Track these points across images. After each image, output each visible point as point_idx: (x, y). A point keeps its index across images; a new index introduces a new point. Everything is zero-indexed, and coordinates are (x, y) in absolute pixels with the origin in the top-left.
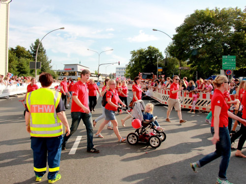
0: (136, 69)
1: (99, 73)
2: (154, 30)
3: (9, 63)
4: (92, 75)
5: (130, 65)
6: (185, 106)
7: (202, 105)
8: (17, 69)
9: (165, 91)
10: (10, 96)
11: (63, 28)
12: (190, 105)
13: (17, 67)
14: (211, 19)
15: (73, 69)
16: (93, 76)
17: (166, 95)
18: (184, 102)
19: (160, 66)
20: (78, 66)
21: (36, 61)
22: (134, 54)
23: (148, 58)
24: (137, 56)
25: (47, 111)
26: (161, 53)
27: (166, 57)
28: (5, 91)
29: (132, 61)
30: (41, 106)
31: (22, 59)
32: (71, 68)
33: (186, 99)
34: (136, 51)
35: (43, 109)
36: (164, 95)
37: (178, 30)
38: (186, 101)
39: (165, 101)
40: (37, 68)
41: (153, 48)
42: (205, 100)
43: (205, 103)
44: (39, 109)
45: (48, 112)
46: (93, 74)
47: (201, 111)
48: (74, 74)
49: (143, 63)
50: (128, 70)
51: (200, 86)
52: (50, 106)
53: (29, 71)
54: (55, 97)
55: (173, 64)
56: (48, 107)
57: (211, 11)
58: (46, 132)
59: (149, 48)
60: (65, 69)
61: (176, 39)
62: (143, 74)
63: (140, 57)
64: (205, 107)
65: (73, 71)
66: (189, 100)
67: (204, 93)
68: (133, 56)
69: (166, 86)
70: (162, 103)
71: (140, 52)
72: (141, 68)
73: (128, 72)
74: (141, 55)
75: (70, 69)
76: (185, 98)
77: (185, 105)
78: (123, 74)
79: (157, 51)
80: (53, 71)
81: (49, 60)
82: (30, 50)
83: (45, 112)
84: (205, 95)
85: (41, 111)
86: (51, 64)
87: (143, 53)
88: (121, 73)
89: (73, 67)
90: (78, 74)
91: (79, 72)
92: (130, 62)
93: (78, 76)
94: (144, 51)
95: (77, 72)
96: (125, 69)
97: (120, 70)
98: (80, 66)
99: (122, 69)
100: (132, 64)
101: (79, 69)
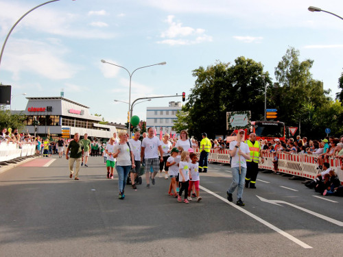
0: (204, 112)
2: (311, 9)
4: (95, 125)
5: (192, 102)
15: (49, 109)
16: (96, 128)
20: (62, 101)
22: (201, 75)
23: (237, 87)
26: (267, 74)
29: (196, 92)
32: (44, 105)
34: (205, 69)
41: (249, 61)
46: (97, 122)
49: (224, 97)
50: (187, 114)
59: (239, 61)
60: (30, 110)
63: (217, 83)
65: (44, 114)
68: (200, 81)
71: (218, 71)
72: (219, 108)
73: (185, 120)
74: (220, 79)
75: (42, 110)
79: (258, 68)
87: (224, 73)
88: (158, 120)
89: (49, 105)
90: (63, 121)
91: (64, 117)
92: (191, 96)
93: (63, 127)
94: (226, 69)
95: (61, 116)
96: (167, 111)
97: (156, 114)
98: (67, 102)
99: (162, 111)
100: (195, 100)
101: (65, 109)
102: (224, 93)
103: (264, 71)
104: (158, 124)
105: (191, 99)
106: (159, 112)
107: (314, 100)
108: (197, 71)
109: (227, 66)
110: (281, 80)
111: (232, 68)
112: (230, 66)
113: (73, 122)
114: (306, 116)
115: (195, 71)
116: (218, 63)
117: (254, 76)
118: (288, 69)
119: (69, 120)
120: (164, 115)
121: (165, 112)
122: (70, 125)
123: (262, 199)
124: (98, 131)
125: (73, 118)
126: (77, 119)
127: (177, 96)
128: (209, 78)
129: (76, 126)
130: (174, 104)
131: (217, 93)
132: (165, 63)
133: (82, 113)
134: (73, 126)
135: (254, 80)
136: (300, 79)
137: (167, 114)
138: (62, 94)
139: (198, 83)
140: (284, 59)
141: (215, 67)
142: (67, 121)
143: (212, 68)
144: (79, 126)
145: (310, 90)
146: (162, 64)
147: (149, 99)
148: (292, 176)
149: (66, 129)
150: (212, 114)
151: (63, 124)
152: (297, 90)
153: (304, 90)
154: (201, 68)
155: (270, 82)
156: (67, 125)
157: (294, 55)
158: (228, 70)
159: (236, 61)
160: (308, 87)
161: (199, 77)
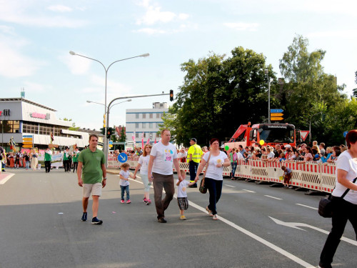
4: (64, 131)
5: (181, 101)
15: (7, 113)
16: (65, 135)
20: (23, 103)
22: (191, 69)
23: (234, 83)
26: (270, 68)
29: (185, 90)
34: (196, 62)
41: (249, 53)
46: (66, 128)
49: (218, 96)
50: (175, 117)
59: (237, 52)
68: (190, 76)
71: (212, 65)
72: (213, 110)
73: (173, 124)
74: (215, 74)
79: (259, 61)
87: (219, 67)
88: (140, 125)
89: (7, 108)
90: (24, 127)
91: (25, 122)
92: (180, 94)
93: (24, 134)
94: (221, 62)
95: (21, 121)
96: (151, 113)
97: (137, 117)
98: (29, 104)
100: (184, 100)
101: (27, 112)
102: (219, 91)
103: (267, 64)
104: (140, 129)
105: (180, 99)
106: (141, 115)
107: (326, 98)
108: (187, 64)
109: (222, 58)
110: (287, 75)
111: (228, 61)
112: (225, 59)
113: (37, 129)
114: (317, 117)
115: (184, 65)
116: (212, 55)
117: (255, 70)
118: (295, 62)
119: (31, 126)
120: (148, 119)
121: (148, 115)
122: (33, 132)
123: (278, 222)
124: (67, 138)
125: (37, 124)
126: (42, 124)
127: (163, 94)
128: (201, 73)
129: (41, 133)
130: (158, 105)
131: (211, 91)
132: (148, 55)
133: (47, 117)
134: (37, 133)
135: (254, 75)
136: (309, 73)
137: (151, 117)
138: (23, 94)
139: (187, 79)
140: (290, 49)
141: (208, 60)
142: (29, 128)
143: (204, 61)
144: (45, 133)
145: (322, 86)
146: (144, 56)
147: (129, 98)
148: (308, 190)
149: (28, 136)
150: (206, 117)
151: (24, 131)
152: (306, 86)
153: (314, 85)
154: (191, 62)
155: (274, 77)
156: (29, 132)
157: (302, 44)
158: (224, 63)
159: (233, 53)
160: (319, 82)
161: (190, 72)
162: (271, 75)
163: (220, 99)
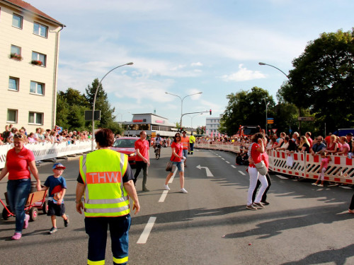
0: (234, 120)
1: (183, 126)
2: (260, 64)
3: (57, 112)
4: (172, 129)
5: (226, 114)
6: (307, 176)
7: (334, 174)
8: (67, 121)
9: (278, 153)
10: (57, 158)
11: (131, 64)
12: (315, 173)
13: (68, 118)
14: (345, 45)
15: (145, 120)
17: (279, 159)
18: (306, 170)
19: (270, 115)
20: (152, 116)
21: (94, 110)
22: (232, 98)
23: (253, 105)
24: (236, 102)
25: (111, 181)
26: (271, 97)
27: (279, 103)
28: (51, 151)
29: (229, 109)
30: (102, 174)
31: (75, 107)
32: (142, 118)
33: (309, 165)
34: (235, 95)
35: (104, 177)
36: (277, 158)
37: (296, 63)
38: (309, 168)
39: (278, 168)
40: (95, 119)
41: (260, 89)
42: (338, 166)
43: (338, 170)
44: (99, 177)
45: (113, 181)
46: (173, 127)
47: (332, 182)
48: (146, 128)
51: (331, 146)
52: (115, 173)
53: (84, 123)
54: (121, 160)
55: (289, 113)
56: (113, 175)
57: (345, 34)
58: (110, 210)
60: (134, 121)
61: (294, 75)
62: (245, 128)
63: (240, 103)
64: (339, 177)
65: (142, 123)
66: (314, 165)
67: (337, 156)
68: (231, 102)
69: (279, 145)
70: (273, 170)
71: (241, 96)
72: (243, 118)
73: (224, 125)
74: (243, 101)
75: (140, 121)
76: (308, 163)
77: (308, 173)
78: (217, 128)
79: (266, 94)
80: (117, 124)
81: (111, 108)
82: (86, 95)
83: (108, 181)
84: (339, 158)
85: (102, 181)
86: (113, 114)
87: (246, 96)
88: (213, 126)
89: (145, 118)
90: (153, 127)
91: (153, 125)
92: (226, 110)
93: (152, 131)
94: (246, 94)
95: (151, 124)
96: (218, 120)
97: (212, 122)
98: (155, 116)
99: (215, 120)
100: (229, 113)
101: (154, 120)
102: (246, 109)
103: (270, 95)
104: (213, 128)
108: (230, 95)
109: (247, 92)
111: (250, 94)
112: (249, 92)
115: (228, 96)
116: (242, 91)
120: (217, 123)
125: (158, 126)
126: (161, 126)
127: (207, 111)
129: (160, 130)
131: (241, 109)
133: (164, 122)
134: (158, 130)
141: (240, 93)
142: (155, 127)
147: (201, 113)
149: (154, 131)
151: (153, 129)
152: (289, 107)
154: (233, 94)
156: (155, 129)
158: (248, 95)
161: (231, 99)
162: (271, 100)
163: (246, 112)
